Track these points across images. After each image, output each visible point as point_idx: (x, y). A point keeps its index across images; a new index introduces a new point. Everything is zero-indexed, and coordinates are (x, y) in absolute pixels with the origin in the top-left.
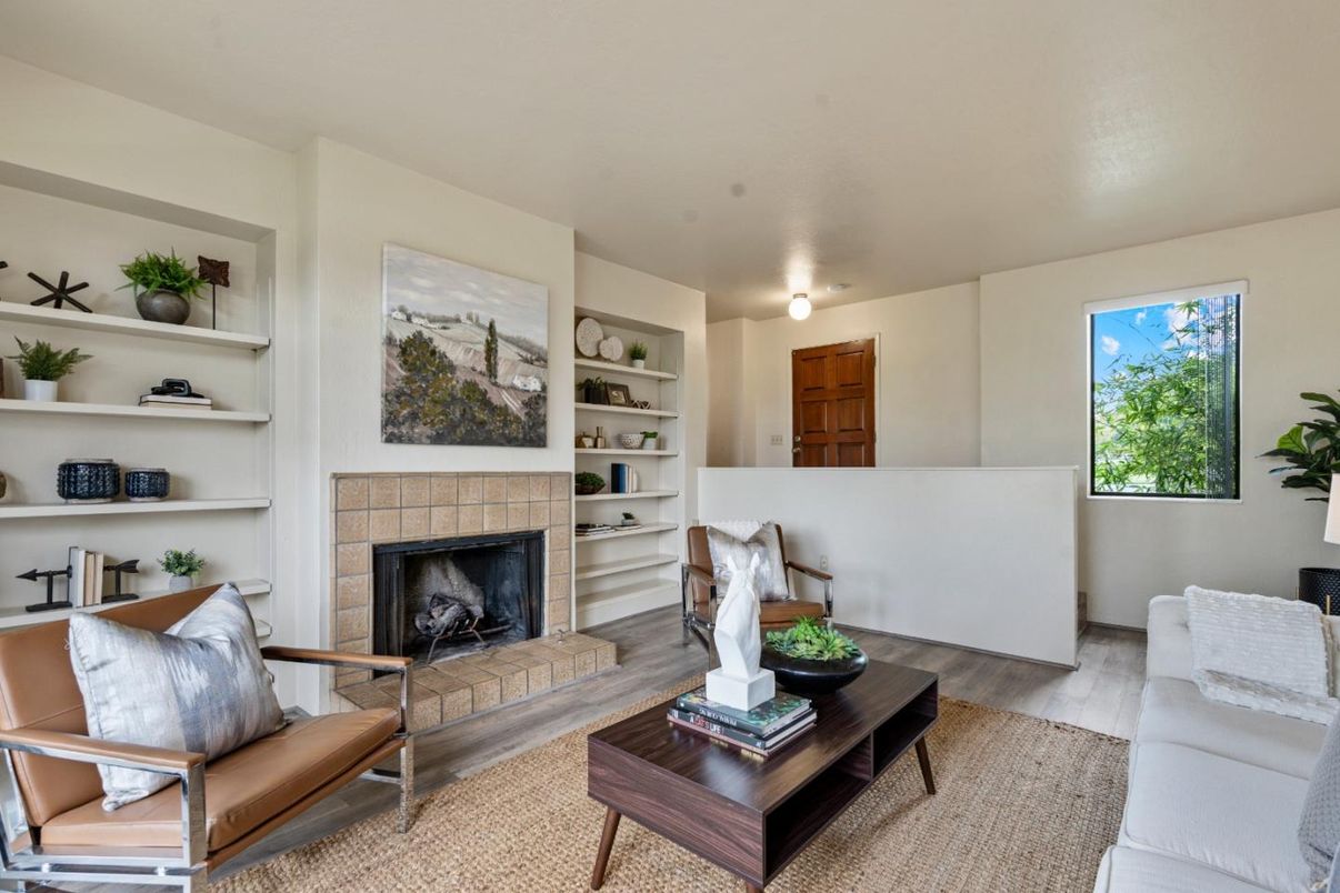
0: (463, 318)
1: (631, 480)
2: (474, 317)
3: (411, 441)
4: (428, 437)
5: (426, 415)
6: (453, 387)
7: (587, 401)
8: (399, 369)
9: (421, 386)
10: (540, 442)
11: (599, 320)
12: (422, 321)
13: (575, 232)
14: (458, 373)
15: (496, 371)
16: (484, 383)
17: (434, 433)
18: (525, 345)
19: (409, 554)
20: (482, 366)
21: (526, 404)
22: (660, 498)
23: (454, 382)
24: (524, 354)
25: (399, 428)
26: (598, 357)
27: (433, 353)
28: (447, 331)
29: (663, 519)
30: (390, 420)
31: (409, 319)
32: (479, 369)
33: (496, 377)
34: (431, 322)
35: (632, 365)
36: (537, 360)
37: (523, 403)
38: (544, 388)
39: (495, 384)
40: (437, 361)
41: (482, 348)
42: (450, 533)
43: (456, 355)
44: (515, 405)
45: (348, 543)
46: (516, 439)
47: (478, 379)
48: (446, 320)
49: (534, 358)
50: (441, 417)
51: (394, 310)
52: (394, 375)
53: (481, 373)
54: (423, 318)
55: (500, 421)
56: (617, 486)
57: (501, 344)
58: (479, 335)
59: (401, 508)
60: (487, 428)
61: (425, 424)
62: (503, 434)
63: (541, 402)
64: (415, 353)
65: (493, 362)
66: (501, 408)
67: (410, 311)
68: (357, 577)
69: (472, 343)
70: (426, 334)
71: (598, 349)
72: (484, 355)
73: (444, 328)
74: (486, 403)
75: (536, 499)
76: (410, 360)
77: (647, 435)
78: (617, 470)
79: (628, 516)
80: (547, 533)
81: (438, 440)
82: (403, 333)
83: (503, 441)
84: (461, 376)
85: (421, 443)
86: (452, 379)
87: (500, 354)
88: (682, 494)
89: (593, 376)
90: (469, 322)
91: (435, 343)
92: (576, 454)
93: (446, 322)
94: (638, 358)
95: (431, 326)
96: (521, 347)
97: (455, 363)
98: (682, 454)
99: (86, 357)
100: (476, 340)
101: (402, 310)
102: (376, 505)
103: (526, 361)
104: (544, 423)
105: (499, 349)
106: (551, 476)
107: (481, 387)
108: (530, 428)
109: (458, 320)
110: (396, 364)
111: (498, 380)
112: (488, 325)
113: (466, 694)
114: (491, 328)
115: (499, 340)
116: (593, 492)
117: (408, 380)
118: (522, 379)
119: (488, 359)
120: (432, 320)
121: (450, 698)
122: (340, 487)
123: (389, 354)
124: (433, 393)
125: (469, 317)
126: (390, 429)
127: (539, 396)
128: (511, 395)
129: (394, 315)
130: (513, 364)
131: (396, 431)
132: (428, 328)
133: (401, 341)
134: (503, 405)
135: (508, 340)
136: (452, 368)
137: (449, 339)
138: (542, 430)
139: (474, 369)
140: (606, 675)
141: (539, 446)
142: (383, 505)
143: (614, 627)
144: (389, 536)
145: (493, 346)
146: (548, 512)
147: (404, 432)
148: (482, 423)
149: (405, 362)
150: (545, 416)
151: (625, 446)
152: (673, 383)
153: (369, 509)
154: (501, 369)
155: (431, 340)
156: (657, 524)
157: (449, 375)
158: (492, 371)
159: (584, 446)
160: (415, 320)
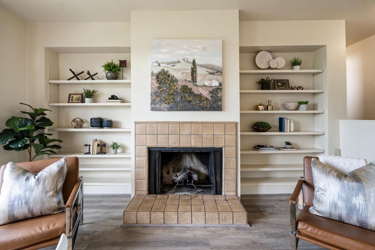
0: (181, 61)
1: (289, 125)
2: (186, 60)
3: (160, 110)
4: (167, 108)
5: (166, 100)
6: (177, 88)
7: (262, 89)
8: (156, 84)
9: (164, 89)
10: (219, 108)
11: (270, 52)
12: (164, 65)
13: (240, 11)
14: (179, 83)
15: (196, 79)
16: (190, 85)
17: (169, 107)
18: (210, 67)
19: (163, 151)
20: (190, 78)
21: (211, 92)
22: (314, 135)
23: (177, 86)
24: (210, 71)
25: (155, 105)
26: (270, 68)
27: (169, 76)
28: (174, 67)
29: (316, 146)
30: (153, 102)
31: (159, 65)
32: (188, 80)
33: (196, 82)
34: (167, 64)
35: (292, 69)
36: (217, 72)
37: (209, 92)
38: (220, 84)
39: (196, 85)
40: (170, 79)
41: (189, 71)
42: (177, 145)
43: (177, 75)
44: (205, 93)
45: (139, 146)
46: (206, 107)
47: (188, 84)
48: (174, 63)
49: (215, 72)
50: (172, 100)
51: (153, 63)
52: (154, 86)
53: (189, 81)
54: (165, 63)
55: (198, 100)
56: (281, 128)
57: (198, 68)
58: (188, 66)
59: (157, 134)
60: (192, 103)
61: (165, 103)
62: (200, 106)
63: (219, 91)
64: (162, 77)
65: (194, 76)
66: (198, 95)
67: (159, 62)
68: (142, 158)
69: (185, 70)
70: (166, 69)
71: (269, 64)
72: (190, 74)
73: (173, 66)
74: (191, 93)
75: (217, 134)
76: (160, 80)
77: (300, 103)
78: (281, 120)
79: (288, 143)
80: (224, 149)
81: (171, 109)
82: (157, 70)
83: (199, 109)
84: (180, 84)
85: (164, 111)
86: (176, 85)
87: (198, 72)
88: (327, 134)
89: (265, 77)
90: (184, 62)
91: (169, 72)
92: (241, 114)
93: (173, 64)
94: (295, 65)
95: (168, 66)
96: (208, 68)
97: (177, 79)
98: (326, 112)
99: (97, 91)
100: (186, 69)
101: (157, 62)
102: (148, 133)
103: (211, 73)
104: (221, 100)
105: (197, 70)
106: (225, 124)
107: (189, 87)
108: (213, 102)
109: (179, 62)
110: (154, 82)
111: (197, 83)
112: (192, 62)
113: (160, 215)
114: (194, 62)
115: (197, 66)
116: (264, 131)
117: (159, 88)
118: (209, 82)
119: (192, 75)
120: (168, 64)
121: (154, 215)
122: (136, 126)
123: (152, 79)
124: (169, 91)
125: (184, 60)
126: (153, 106)
127: (218, 88)
128: (203, 89)
129: (154, 64)
130: (205, 76)
131: (155, 106)
132: (167, 67)
133: (156, 73)
134: (199, 94)
135: (201, 66)
136: (176, 81)
137: (175, 70)
138: (220, 103)
139: (186, 80)
140: (238, 228)
141: (218, 110)
142: (151, 133)
143: (273, 198)
144: (153, 144)
145: (195, 69)
146: (224, 140)
147: (158, 107)
148: (190, 101)
149: (158, 81)
150: (221, 97)
151: (286, 109)
152: (321, 74)
153: (146, 134)
154: (199, 79)
155: (168, 71)
156: (313, 149)
157: (175, 84)
158: (194, 79)
159: (259, 110)
160: (161, 65)
